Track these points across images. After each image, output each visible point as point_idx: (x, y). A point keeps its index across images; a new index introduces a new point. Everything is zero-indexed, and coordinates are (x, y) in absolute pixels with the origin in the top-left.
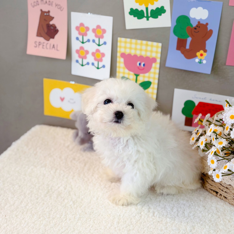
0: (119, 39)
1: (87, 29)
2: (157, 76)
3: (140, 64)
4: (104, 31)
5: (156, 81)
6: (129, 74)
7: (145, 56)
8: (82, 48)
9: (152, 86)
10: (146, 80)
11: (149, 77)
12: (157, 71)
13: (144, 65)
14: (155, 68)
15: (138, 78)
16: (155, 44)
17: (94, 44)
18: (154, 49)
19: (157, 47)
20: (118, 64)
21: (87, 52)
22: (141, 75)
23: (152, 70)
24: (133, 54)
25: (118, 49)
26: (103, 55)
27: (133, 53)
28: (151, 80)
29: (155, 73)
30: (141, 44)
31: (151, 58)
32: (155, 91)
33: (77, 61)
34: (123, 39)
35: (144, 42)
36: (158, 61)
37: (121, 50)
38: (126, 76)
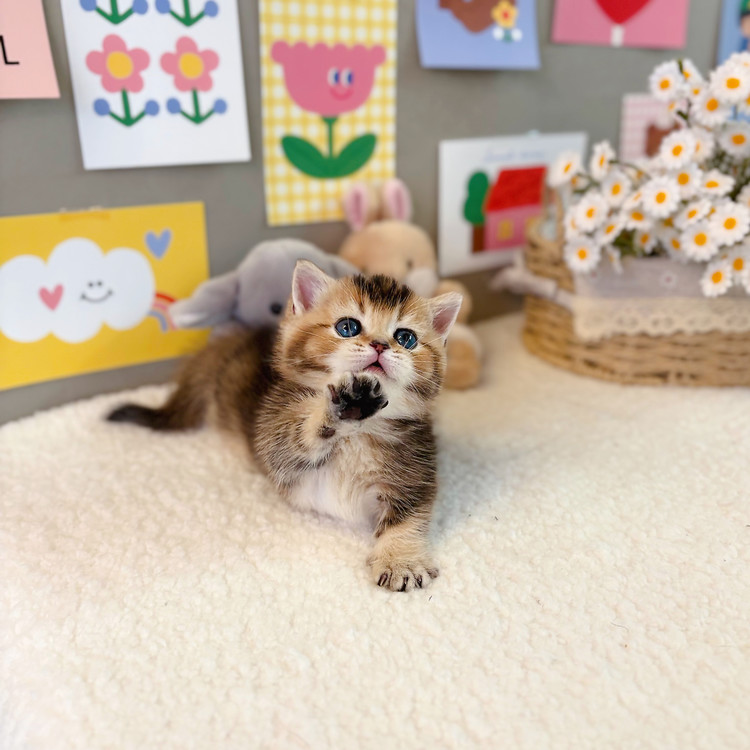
2: (390, 111)
3: (337, 77)
5: (390, 129)
6: (304, 122)
7: (350, 45)
9: (378, 149)
10: (360, 130)
11: (368, 120)
12: (390, 92)
13: (350, 78)
14: (384, 83)
15: (337, 129)
17: (168, 17)
19: (385, 5)
20: (265, 92)
21: (140, 59)
22: (344, 118)
24: (311, 43)
26: (210, 59)
27: (312, 36)
28: (376, 129)
29: (383, 102)
31: (369, 46)
32: (390, 164)
33: (101, 108)
37: (272, 31)
38: (297, 131)
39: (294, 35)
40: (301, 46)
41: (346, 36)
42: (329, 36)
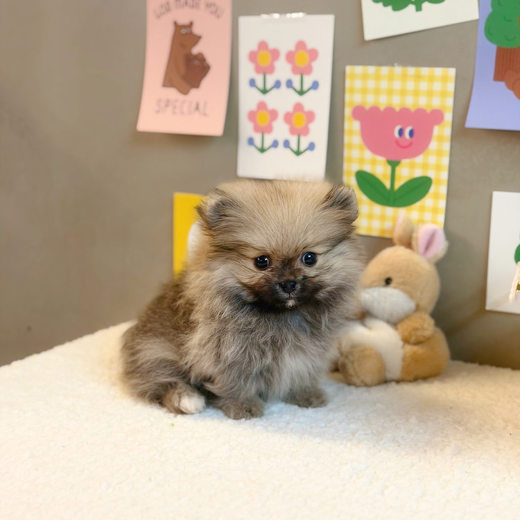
0: (349, 69)
1: (275, 54)
2: (445, 161)
3: (401, 132)
4: (313, 54)
5: (444, 175)
6: (374, 163)
7: (413, 109)
8: (262, 106)
9: (432, 189)
10: (418, 173)
11: (425, 166)
12: (447, 147)
13: (411, 133)
14: (441, 139)
15: (399, 170)
16: (438, 71)
17: (291, 91)
18: (437, 86)
19: (444, 79)
20: (347, 139)
21: (274, 114)
22: (405, 162)
23: (433, 145)
24: (382, 108)
25: (348, 97)
26: (310, 116)
27: (383, 102)
28: (431, 174)
29: (439, 153)
30: (404, 77)
31: (429, 110)
32: (442, 204)
33: (251, 141)
34: (359, 69)
35: (411, 70)
36: (448, 117)
37: (353, 99)
38: (367, 168)
39: (370, 101)
40: (375, 109)
41: (410, 103)
42: (397, 103)
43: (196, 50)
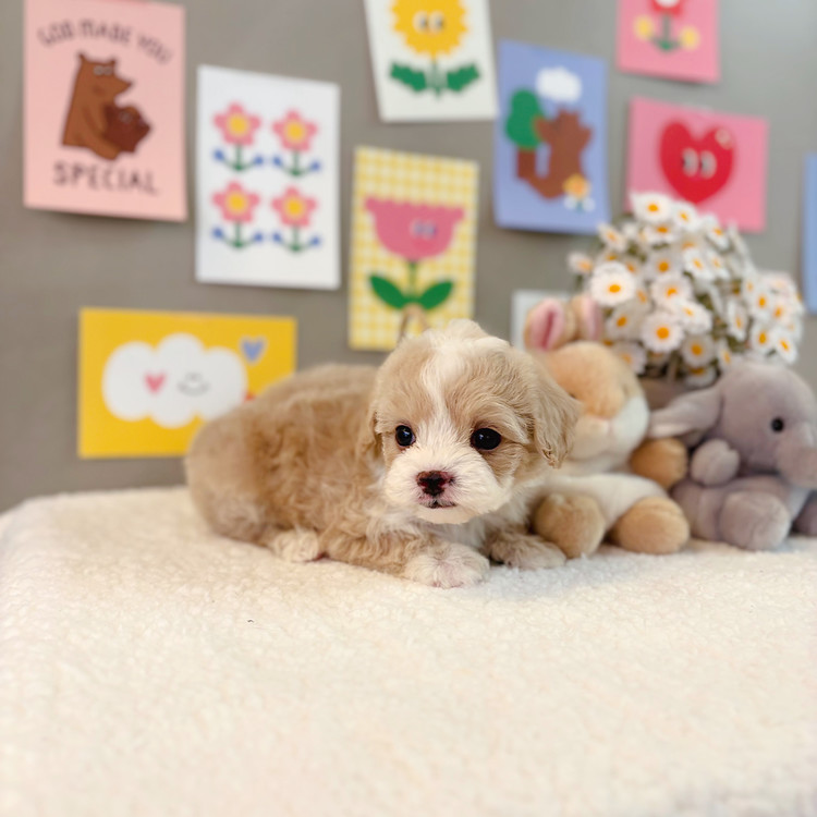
0: (359, 151)
1: (255, 123)
2: (469, 261)
4: (312, 129)
5: (468, 277)
7: (433, 206)
8: (234, 187)
12: (470, 246)
16: (460, 166)
18: (459, 181)
21: (254, 200)
22: (426, 262)
23: (456, 244)
24: (399, 201)
25: (357, 185)
26: (311, 204)
27: (400, 194)
28: (453, 276)
33: (218, 234)
34: (371, 154)
35: (430, 162)
36: (471, 214)
37: (366, 188)
39: (384, 191)
40: (390, 203)
41: (430, 196)
42: (415, 195)
43: (123, 100)
